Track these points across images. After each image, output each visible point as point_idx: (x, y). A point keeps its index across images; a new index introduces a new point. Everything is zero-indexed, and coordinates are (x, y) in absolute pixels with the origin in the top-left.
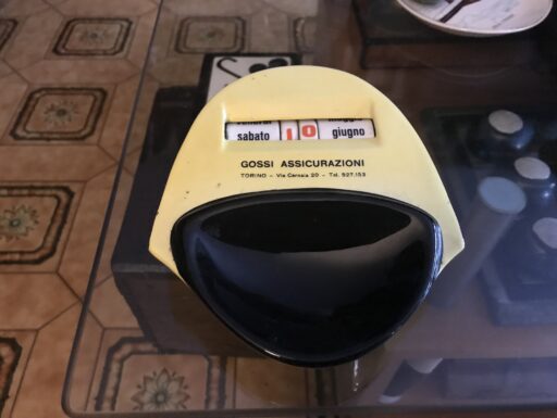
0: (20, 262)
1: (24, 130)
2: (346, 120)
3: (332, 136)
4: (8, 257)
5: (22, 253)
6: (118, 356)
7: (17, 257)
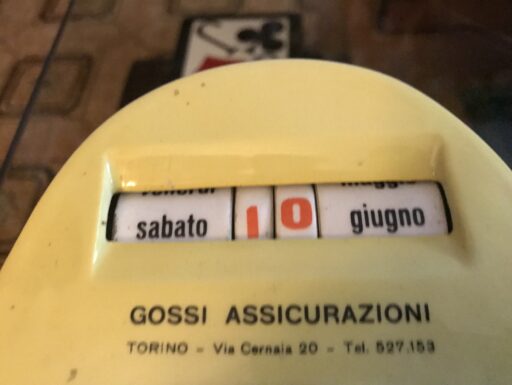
2: (380, 185)
3: (349, 228)
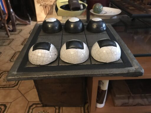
0: (9, 87)
1: (13, 59)
4: (6, 86)
5: (9, 85)
6: (32, 108)
7: (8, 86)
